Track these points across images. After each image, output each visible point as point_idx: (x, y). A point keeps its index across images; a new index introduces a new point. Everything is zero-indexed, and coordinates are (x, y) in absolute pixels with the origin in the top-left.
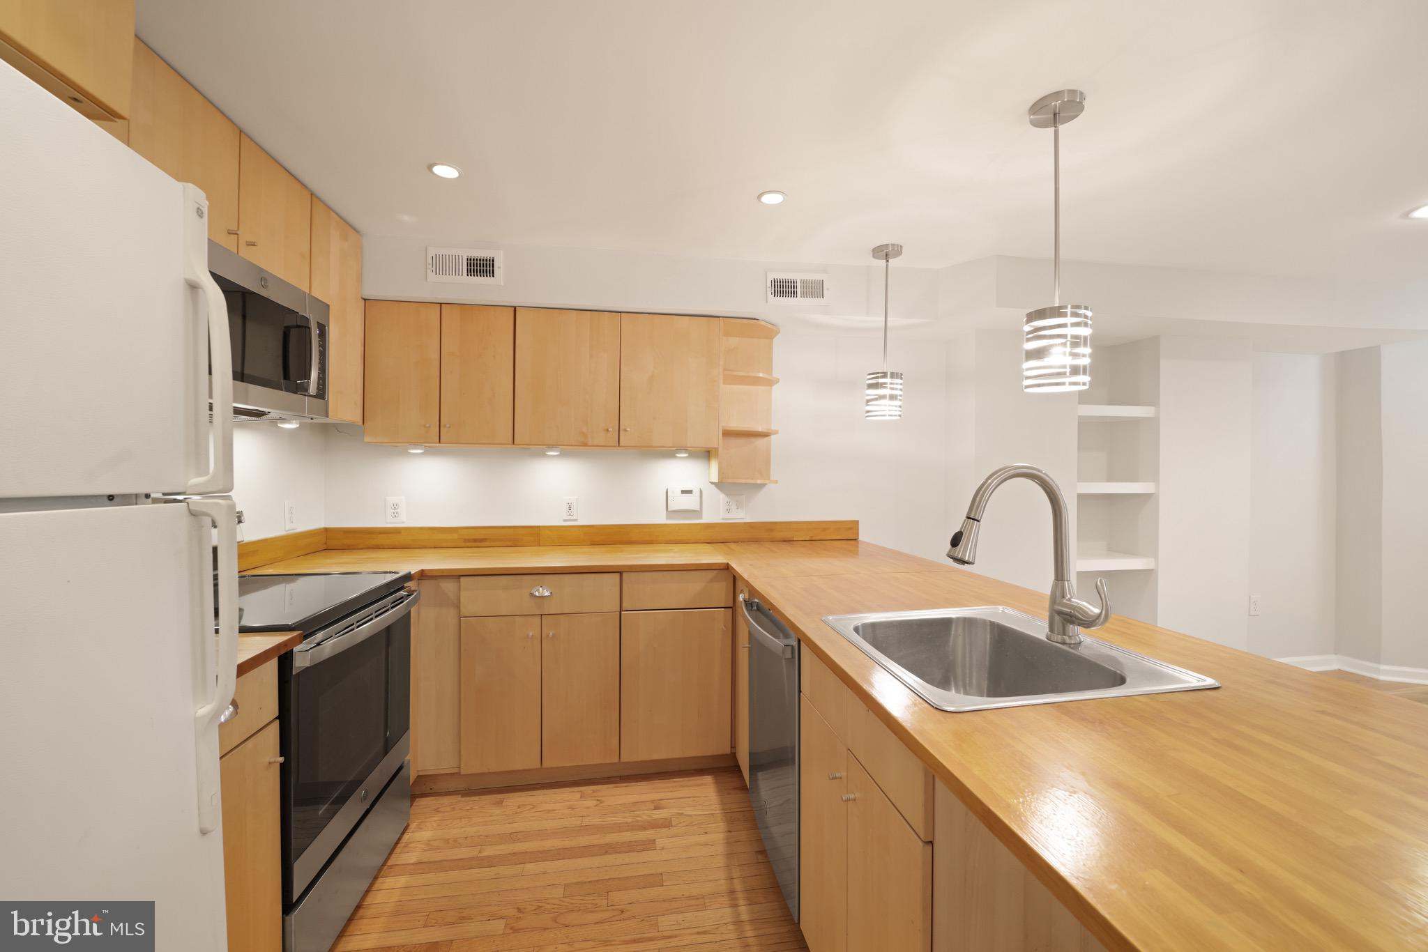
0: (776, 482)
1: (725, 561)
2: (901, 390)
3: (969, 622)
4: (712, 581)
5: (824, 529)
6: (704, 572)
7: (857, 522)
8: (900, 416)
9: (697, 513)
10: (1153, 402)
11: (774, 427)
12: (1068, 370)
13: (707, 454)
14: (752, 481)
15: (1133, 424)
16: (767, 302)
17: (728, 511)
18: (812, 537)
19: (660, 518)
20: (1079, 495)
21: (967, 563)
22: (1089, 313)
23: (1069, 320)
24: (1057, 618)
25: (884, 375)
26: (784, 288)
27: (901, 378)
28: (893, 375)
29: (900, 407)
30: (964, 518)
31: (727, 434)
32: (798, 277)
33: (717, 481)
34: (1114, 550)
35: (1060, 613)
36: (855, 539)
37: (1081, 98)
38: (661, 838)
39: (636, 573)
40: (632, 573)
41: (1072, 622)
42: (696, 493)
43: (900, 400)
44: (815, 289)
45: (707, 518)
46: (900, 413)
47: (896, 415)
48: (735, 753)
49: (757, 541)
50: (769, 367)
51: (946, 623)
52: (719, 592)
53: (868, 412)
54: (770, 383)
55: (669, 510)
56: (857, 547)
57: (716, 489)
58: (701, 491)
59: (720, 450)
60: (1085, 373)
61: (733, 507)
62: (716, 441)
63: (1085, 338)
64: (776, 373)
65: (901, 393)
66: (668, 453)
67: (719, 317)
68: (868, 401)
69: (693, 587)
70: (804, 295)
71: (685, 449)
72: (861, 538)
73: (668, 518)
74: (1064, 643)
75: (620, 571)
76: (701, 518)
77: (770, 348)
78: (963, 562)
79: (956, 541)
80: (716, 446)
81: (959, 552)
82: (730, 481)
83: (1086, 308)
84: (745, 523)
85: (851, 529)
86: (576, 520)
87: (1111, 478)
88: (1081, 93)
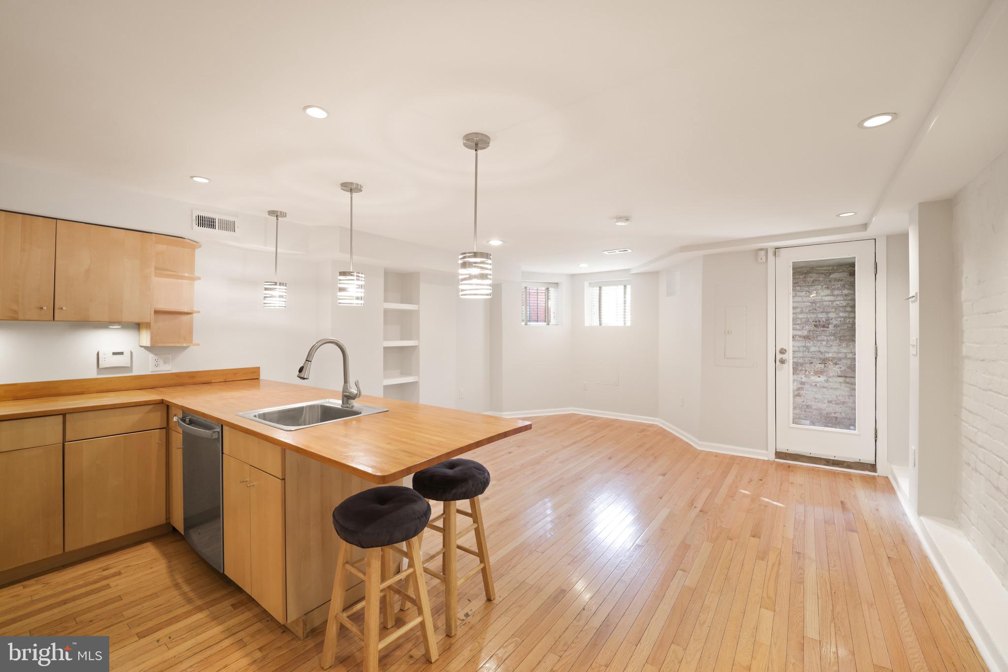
0: (198, 345)
1: (161, 398)
2: (286, 292)
3: (311, 407)
4: (149, 412)
5: (235, 374)
6: (142, 407)
7: (258, 368)
8: (285, 307)
9: (129, 369)
10: (417, 302)
11: (195, 309)
12: (354, 298)
13: (138, 326)
14: (179, 345)
15: (410, 312)
16: (192, 229)
17: (157, 366)
18: (226, 379)
19: (92, 374)
20: (385, 348)
21: (305, 379)
22: (363, 276)
23: (354, 278)
24: (345, 398)
25: (276, 284)
26: (206, 222)
27: (286, 286)
28: (280, 284)
29: (285, 302)
30: (305, 360)
31: (157, 312)
32: (217, 217)
33: (148, 344)
34: (403, 374)
35: (346, 396)
36: (258, 379)
37: (360, 187)
38: (112, 582)
39: (79, 414)
40: (75, 414)
41: (349, 399)
42: (127, 355)
43: (285, 298)
44: (229, 226)
45: (136, 372)
46: (285, 305)
47: (282, 307)
48: (169, 523)
49: (182, 385)
50: (192, 269)
51: (302, 409)
52: (156, 418)
53: (265, 304)
54: (193, 279)
55: (100, 367)
56: (259, 383)
57: (145, 350)
58: (131, 353)
59: (152, 324)
60: (361, 299)
61: (161, 362)
62: (149, 317)
63: (362, 285)
64: (197, 274)
65: (286, 294)
66: (103, 325)
67: (152, 233)
68: (265, 297)
69: (132, 419)
70: (221, 228)
71: (119, 323)
72: (261, 377)
73: (98, 374)
74: (347, 407)
75: (64, 414)
76: (132, 372)
77: (193, 255)
78: (304, 379)
79: (301, 370)
80: (149, 321)
81: (302, 375)
82: (161, 345)
83: (362, 274)
84: (171, 373)
85: (254, 372)
87: (402, 339)
88: (361, 185)
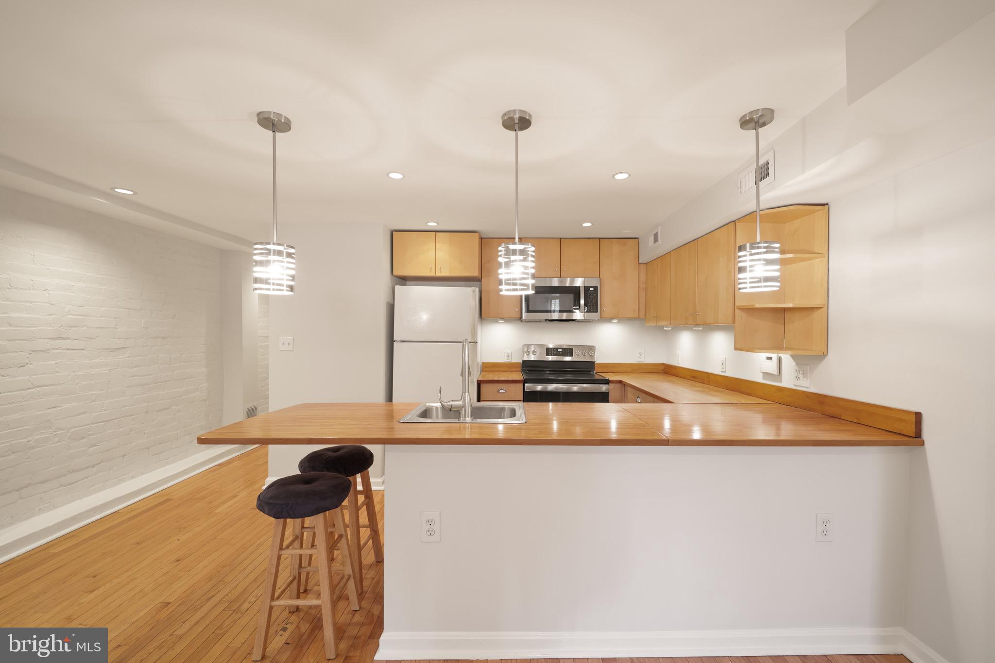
5: (871, 414)
9: (777, 378)
17: (797, 378)
19: (759, 379)
42: (774, 361)
45: (785, 383)
55: (761, 371)
57: (791, 357)
61: (801, 375)
62: (730, 317)
73: (763, 378)
76: (781, 382)
85: (904, 420)
86: (725, 372)
